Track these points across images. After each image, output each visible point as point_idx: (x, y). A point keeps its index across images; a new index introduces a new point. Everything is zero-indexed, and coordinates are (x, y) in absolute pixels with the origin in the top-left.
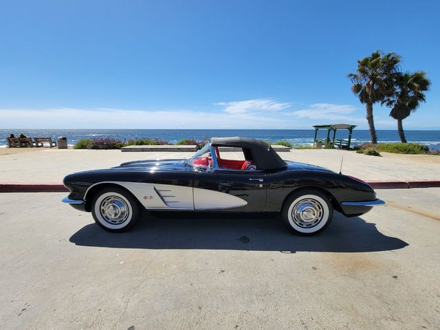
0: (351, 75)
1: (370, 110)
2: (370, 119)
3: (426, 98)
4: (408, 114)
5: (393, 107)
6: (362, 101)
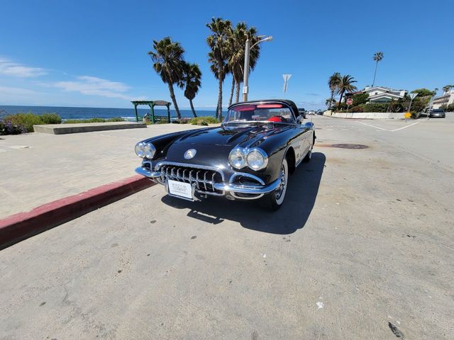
0: (151, 53)
1: (172, 90)
2: (173, 97)
3: (202, 85)
4: (194, 96)
5: (185, 89)
6: (164, 80)
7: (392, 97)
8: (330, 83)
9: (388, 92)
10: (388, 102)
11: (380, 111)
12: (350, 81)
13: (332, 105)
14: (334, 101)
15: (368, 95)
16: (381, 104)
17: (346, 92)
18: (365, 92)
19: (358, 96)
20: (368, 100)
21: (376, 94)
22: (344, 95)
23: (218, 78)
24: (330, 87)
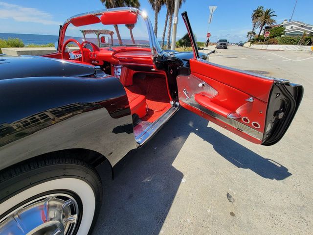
4: (134, 26)
7: (305, 31)
8: (254, 16)
9: (302, 26)
10: (301, 35)
11: (292, 44)
12: (271, 14)
13: (252, 37)
14: (254, 34)
15: (285, 29)
16: (294, 38)
17: (266, 25)
18: (282, 26)
19: (275, 29)
20: (284, 34)
21: (292, 27)
22: (264, 28)
23: (154, 9)
24: (253, 20)
